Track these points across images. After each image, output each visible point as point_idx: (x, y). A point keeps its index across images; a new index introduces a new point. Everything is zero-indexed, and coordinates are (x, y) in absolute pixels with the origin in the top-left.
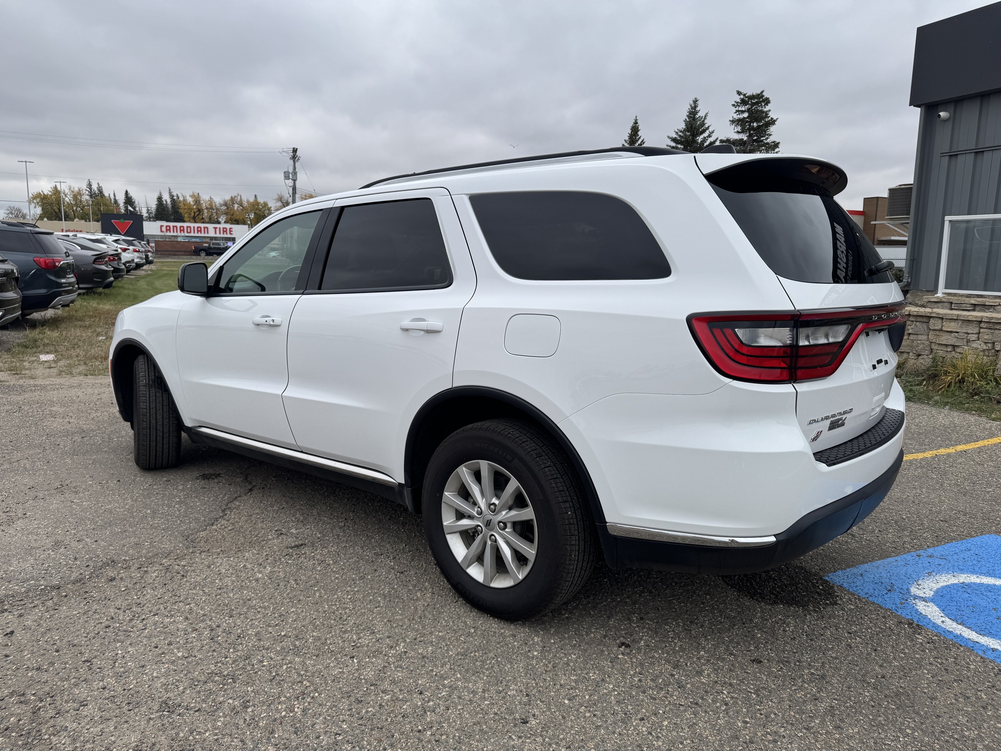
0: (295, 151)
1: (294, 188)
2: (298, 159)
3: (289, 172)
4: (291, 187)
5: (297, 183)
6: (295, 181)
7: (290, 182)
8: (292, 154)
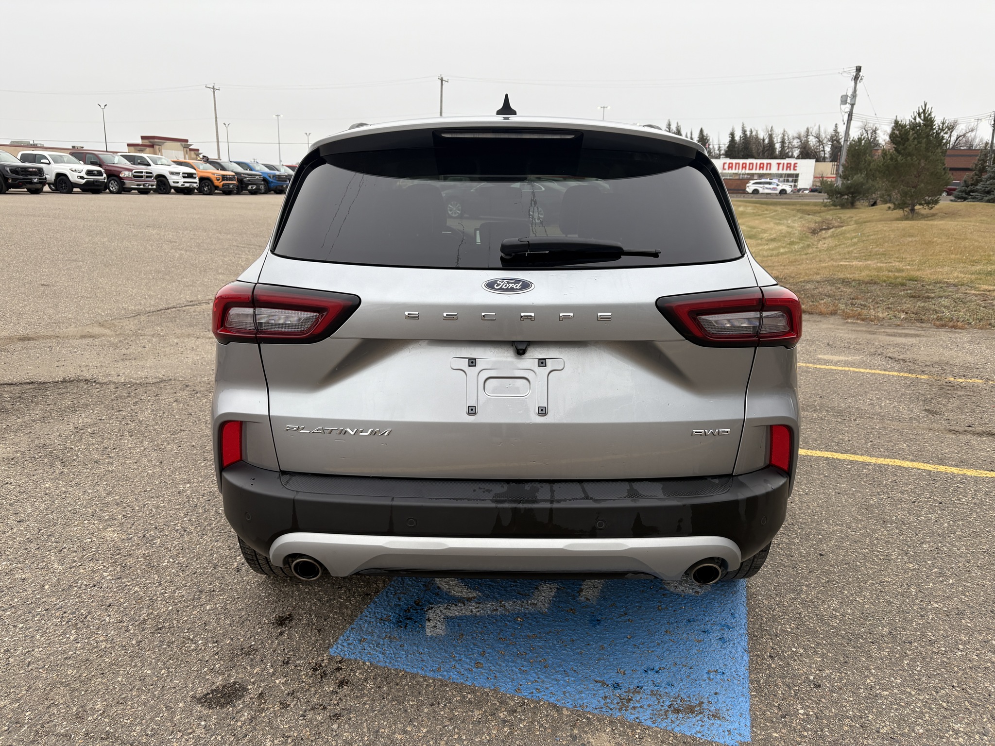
0: (859, 69)
1: (850, 115)
2: (861, 79)
3: (847, 96)
4: (847, 112)
5: (855, 106)
6: (853, 105)
7: (847, 108)
8: (855, 74)
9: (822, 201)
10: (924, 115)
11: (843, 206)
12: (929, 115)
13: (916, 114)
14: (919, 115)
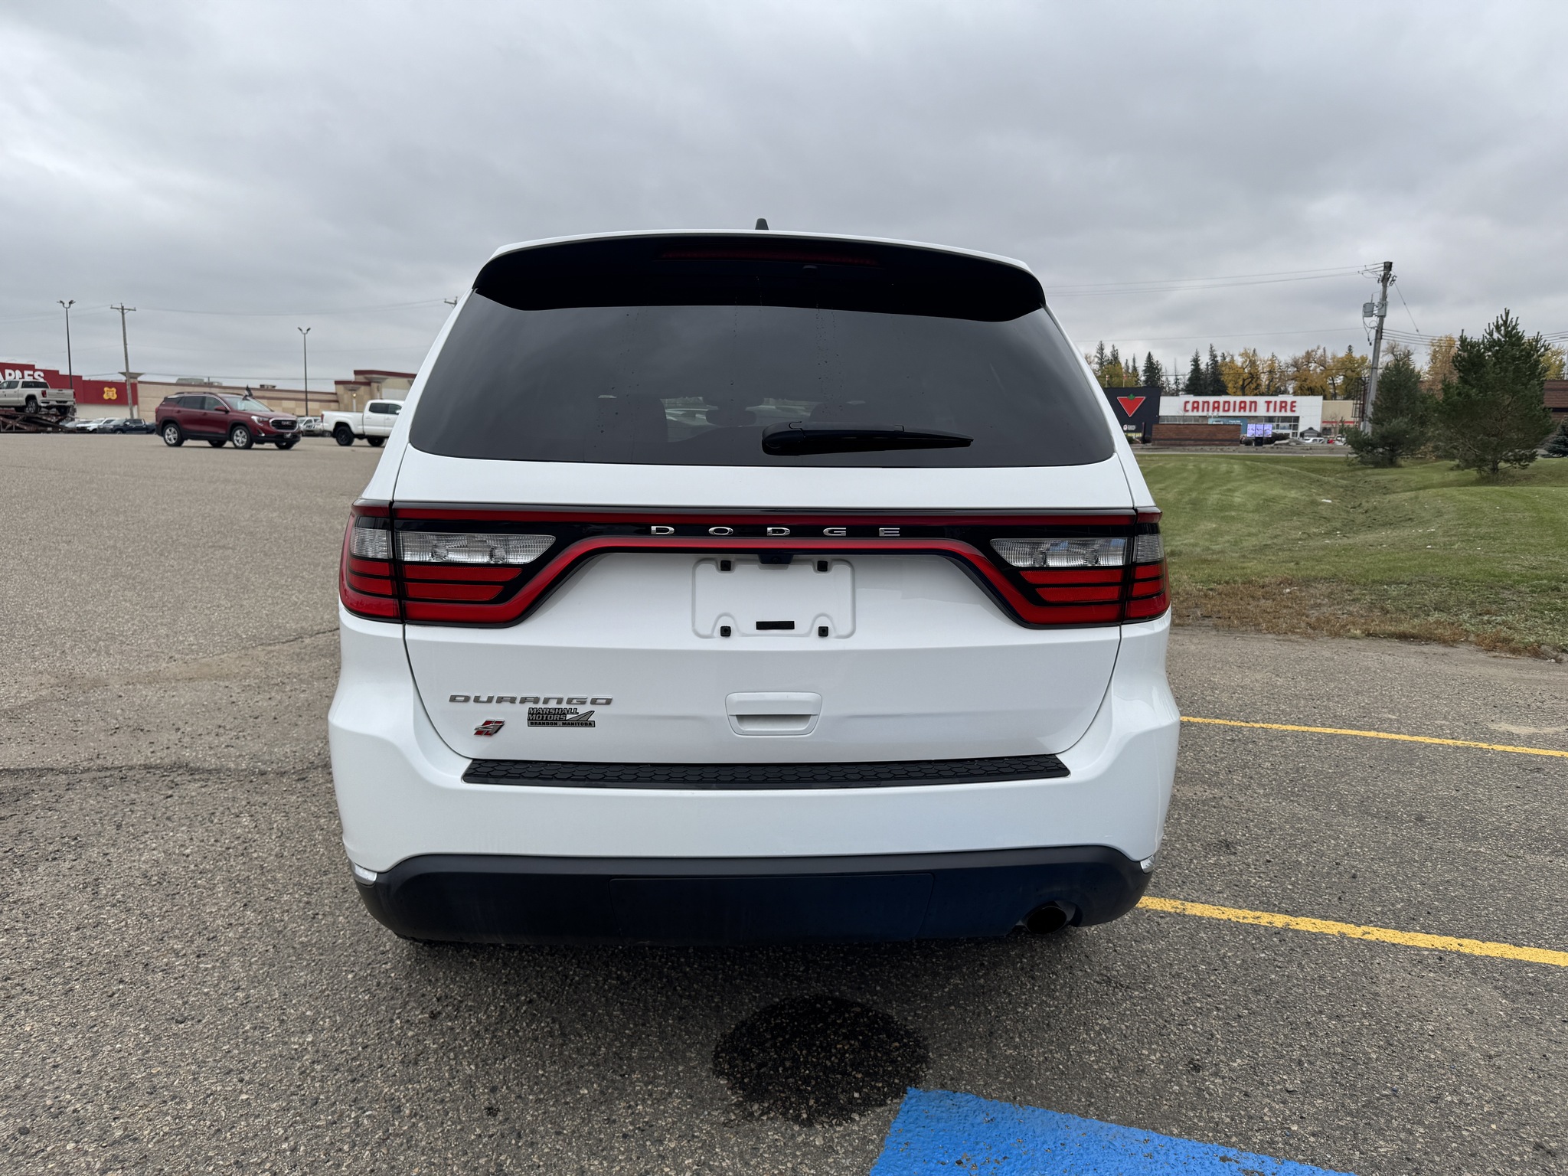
0: (1388, 266)
1: (1379, 331)
2: (1393, 280)
3: (1372, 304)
4: (1373, 328)
5: (1386, 319)
6: (1382, 317)
7: (1374, 321)
8: (1382, 273)
9: (1344, 456)
10: (1506, 327)
11: (1377, 465)
12: (1514, 328)
13: (1492, 326)
14: (1498, 328)
